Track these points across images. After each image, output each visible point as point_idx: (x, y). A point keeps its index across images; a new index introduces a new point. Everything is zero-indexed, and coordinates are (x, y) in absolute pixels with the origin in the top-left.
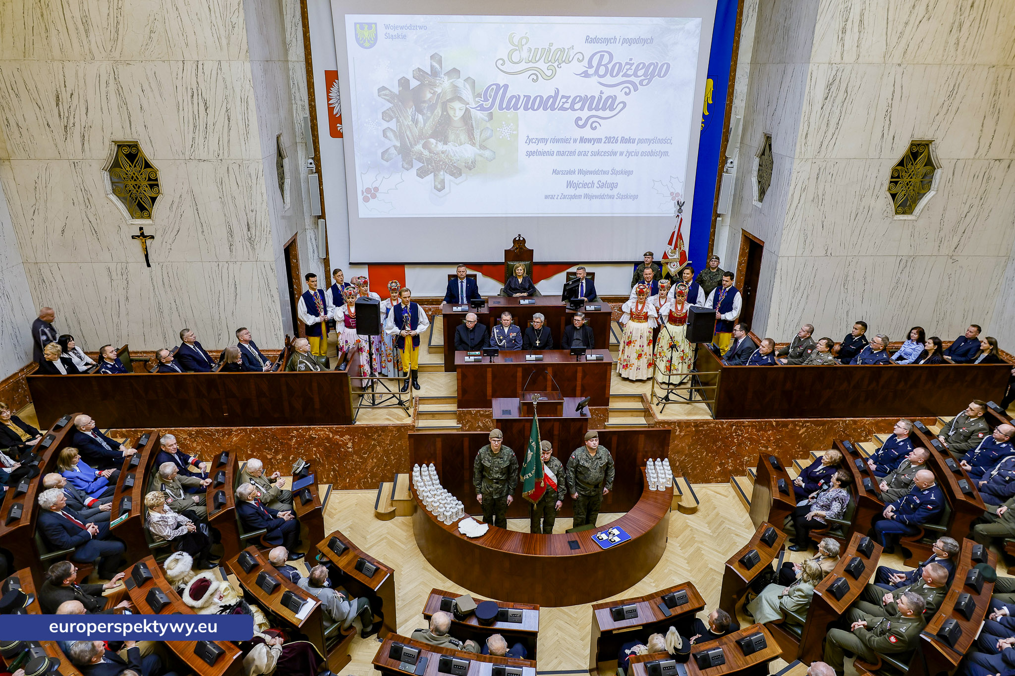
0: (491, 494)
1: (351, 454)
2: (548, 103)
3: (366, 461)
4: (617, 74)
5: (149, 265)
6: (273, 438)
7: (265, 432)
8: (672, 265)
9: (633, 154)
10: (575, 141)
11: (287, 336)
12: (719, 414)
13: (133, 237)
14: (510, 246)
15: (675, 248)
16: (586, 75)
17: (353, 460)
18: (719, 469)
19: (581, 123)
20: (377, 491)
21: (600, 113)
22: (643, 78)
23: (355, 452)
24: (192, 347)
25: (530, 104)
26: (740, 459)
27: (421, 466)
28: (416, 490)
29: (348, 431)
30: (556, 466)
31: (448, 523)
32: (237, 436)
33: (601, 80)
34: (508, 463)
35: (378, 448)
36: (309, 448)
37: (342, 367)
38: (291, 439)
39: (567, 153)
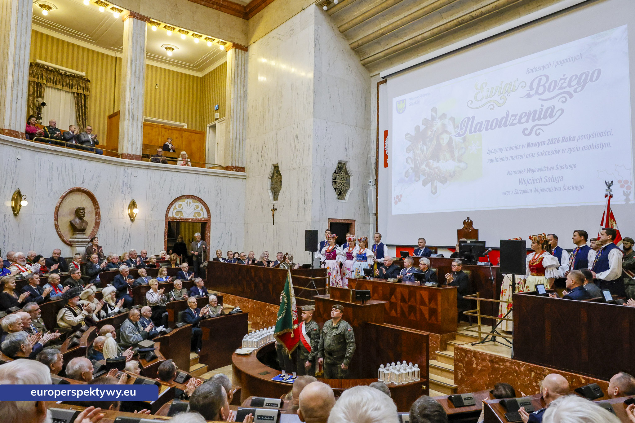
2: (502, 123)
4: (554, 88)
5: (274, 224)
9: (575, 149)
10: (523, 147)
12: (521, 353)
16: (529, 96)
19: (527, 132)
21: (543, 122)
22: (576, 86)
25: (489, 126)
33: (542, 97)
39: (518, 157)
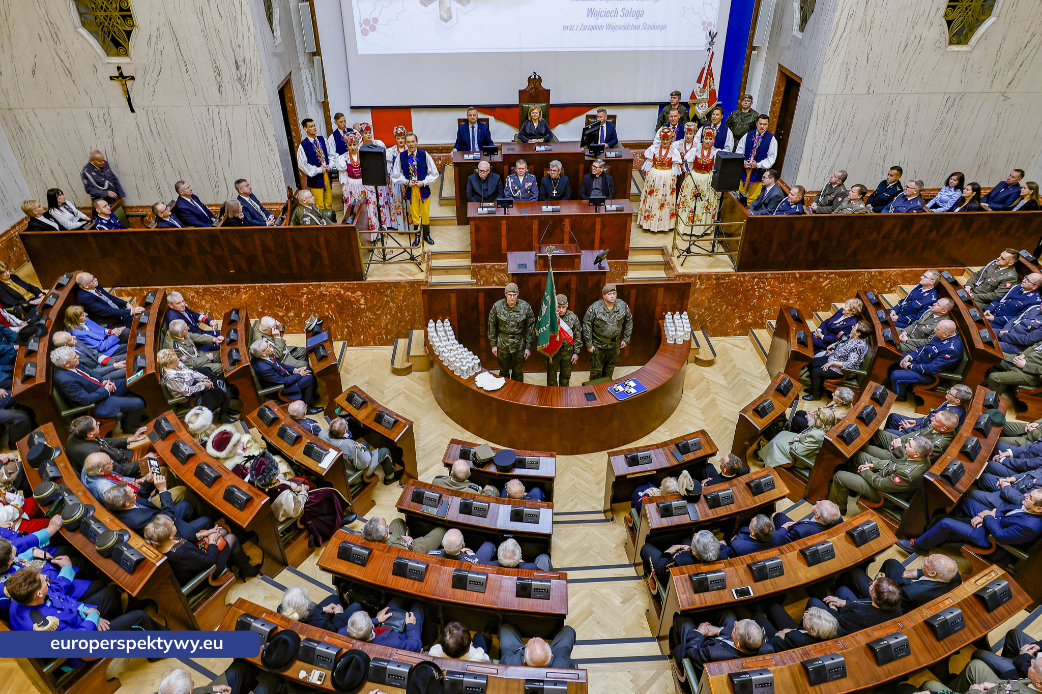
0: (507, 349)
1: (364, 311)
3: (380, 317)
5: (133, 111)
6: (283, 295)
7: (273, 288)
8: (700, 106)
11: (288, 188)
12: (741, 266)
13: (111, 78)
14: (524, 85)
15: (704, 87)
17: (367, 317)
18: (738, 322)
20: (392, 347)
23: (368, 309)
24: (189, 200)
26: (760, 312)
27: (435, 322)
28: (432, 346)
29: (360, 288)
30: (572, 319)
31: (465, 377)
32: (246, 293)
34: (524, 317)
35: (391, 304)
36: (321, 304)
37: (350, 220)
38: (301, 296)
